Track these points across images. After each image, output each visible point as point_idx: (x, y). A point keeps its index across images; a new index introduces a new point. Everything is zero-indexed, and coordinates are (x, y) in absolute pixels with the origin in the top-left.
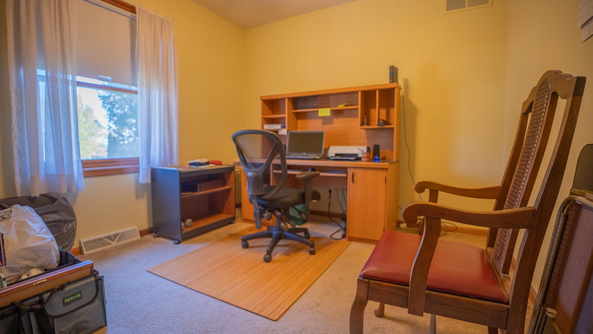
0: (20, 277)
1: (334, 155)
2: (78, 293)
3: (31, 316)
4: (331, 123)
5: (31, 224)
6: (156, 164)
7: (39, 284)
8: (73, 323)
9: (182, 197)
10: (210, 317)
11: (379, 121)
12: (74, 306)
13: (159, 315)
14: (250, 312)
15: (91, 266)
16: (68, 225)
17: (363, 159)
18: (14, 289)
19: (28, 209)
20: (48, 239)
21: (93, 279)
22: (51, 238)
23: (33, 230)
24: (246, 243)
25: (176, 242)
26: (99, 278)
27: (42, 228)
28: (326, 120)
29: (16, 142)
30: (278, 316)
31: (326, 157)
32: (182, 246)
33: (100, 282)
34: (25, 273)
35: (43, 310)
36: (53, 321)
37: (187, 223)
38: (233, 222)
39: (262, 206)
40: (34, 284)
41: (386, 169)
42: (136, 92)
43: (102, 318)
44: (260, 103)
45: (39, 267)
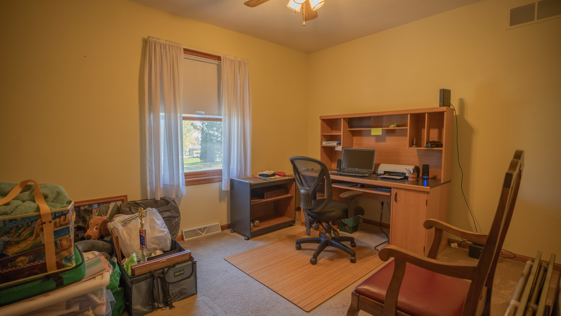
0: (151, 255)
1: (383, 173)
2: (182, 270)
3: (158, 280)
4: (384, 141)
5: (157, 221)
6: (234, 176)
7: (163, 262)
8: (179, 289)
9: (251, 203)
10: (262, 300)
11: (427, 144)
12: (180, 278)
13: (229, 293)
14: (291, 302)
15: (190, 254)
16: (176, 220)
17: (409, 179)
18: (151, 263)
19: (155, 211)
20: (165, 232)
21: (190, 262)
22: (167, 231)
23: (158, 225)
24: (299, 245)
25: (247, 238)
26: (194, 262)
27: (163, 224)
28: (378, 138)
29: (148, 164)
30: (310, 309)
31: (375, 174)
32: (250, 242)
33: (194, 265)
34: (153, 252)
35: (164, 278)
36: (169, 286)
37: (255, 224)
38: (293, 224)
39: (312, 217)
40: (161, 262)
41: (428, 193)
42: (220, 120)
43: (195, 288)
44: (319, 121)
45: (161, 249)
